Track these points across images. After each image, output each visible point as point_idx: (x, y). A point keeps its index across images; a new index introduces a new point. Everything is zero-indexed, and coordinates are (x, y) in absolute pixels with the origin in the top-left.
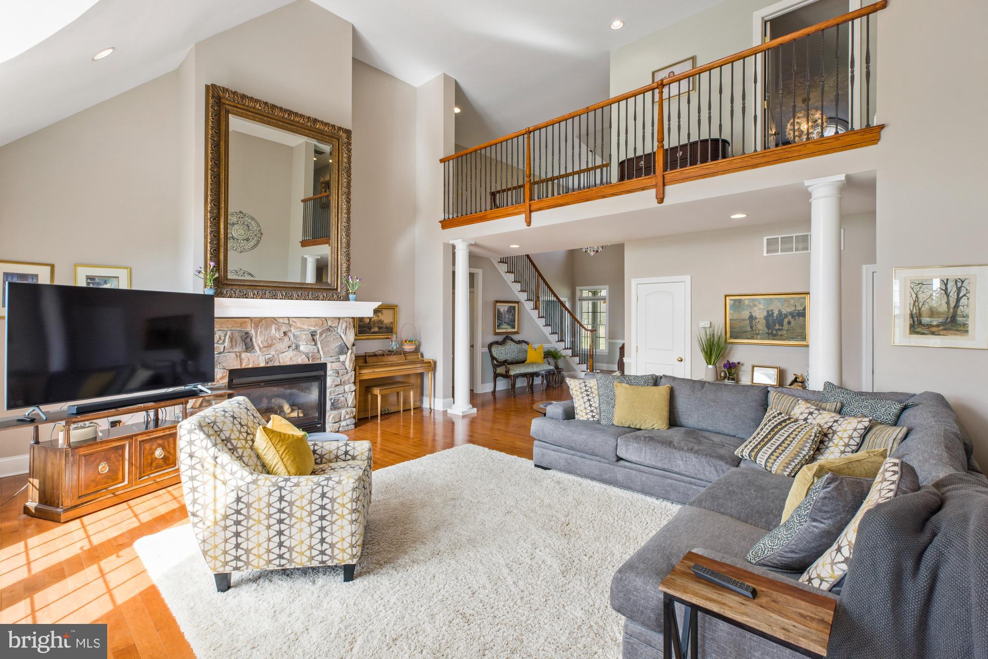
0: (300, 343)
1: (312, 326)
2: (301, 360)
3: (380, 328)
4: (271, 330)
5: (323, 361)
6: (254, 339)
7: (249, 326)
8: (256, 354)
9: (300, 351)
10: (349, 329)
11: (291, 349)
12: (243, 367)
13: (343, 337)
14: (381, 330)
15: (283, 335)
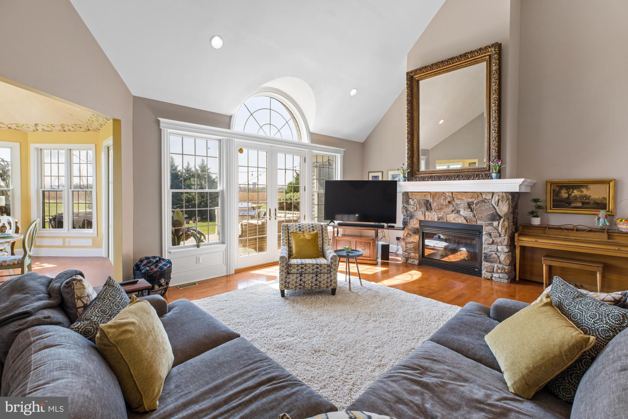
0: (461, 209)
1: (469, 198)
2: (461, 221)
3: (583, 203)
4: (441, 200)
5: (479, 223)
6: (432, 205)
7: (429, 197)
8: (433, 213)
9: (461, 215)
10: (502, 201)
11: (454, 212)
12: (426, 220)
13: (496, 207)
14: (585, 206)
15: (447, 203)
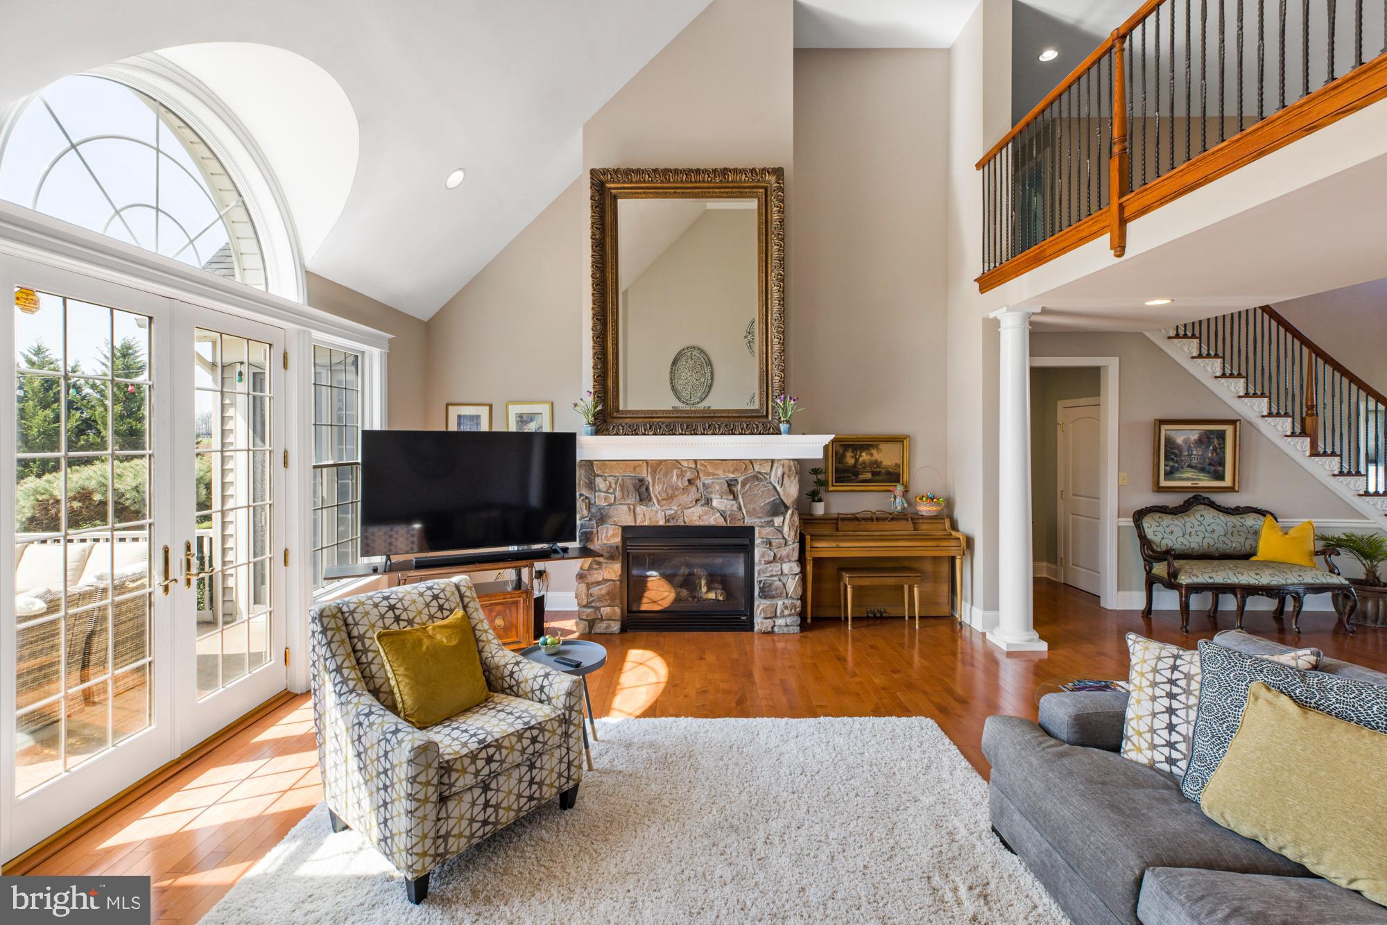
0: (713, 496)
1: (729, 471)
2: (714, 520)
4: (672, 477)
5: (748, 521)
6: (651, 489)
7: (645, 471)
8: (654, 508)
9: (713, 508)
10: (789, 476)
11: (700, 503)
12: (637, 524)
13: (778, 488)
14: (877, 478)
15: (687, 483)
